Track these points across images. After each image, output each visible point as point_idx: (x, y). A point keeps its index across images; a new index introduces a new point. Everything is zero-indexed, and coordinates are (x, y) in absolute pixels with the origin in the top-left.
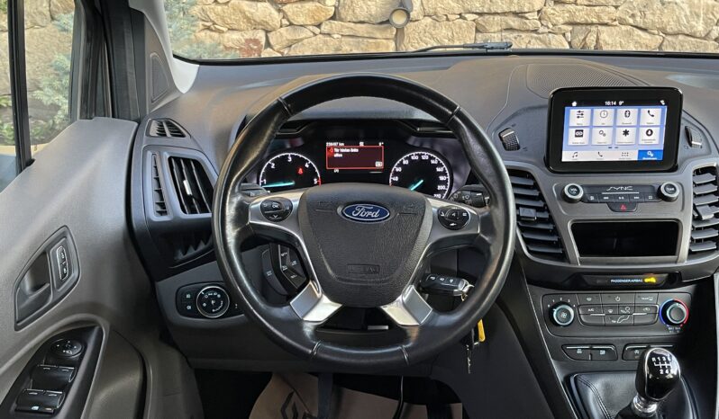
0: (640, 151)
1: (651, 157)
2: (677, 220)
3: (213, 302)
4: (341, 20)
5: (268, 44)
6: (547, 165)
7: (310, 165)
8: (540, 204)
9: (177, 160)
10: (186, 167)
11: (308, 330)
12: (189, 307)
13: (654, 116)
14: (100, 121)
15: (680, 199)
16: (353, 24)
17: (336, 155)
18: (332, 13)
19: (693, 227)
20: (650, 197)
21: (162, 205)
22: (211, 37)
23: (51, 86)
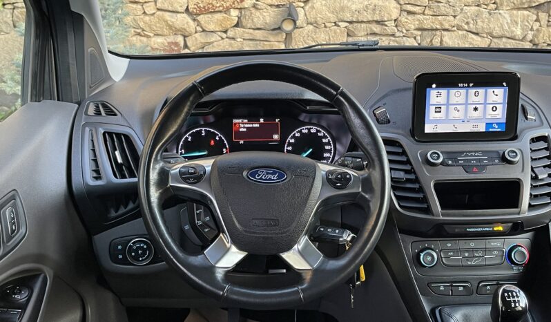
0: (487, 124)
1: (496, 129)
2: (519, 179)
3: (140, 252)
4: (243, 27)
5: (186, 46)
6: (413, 136)
7: (220, 138)
8: (408, 167)
9: (110, 134)
10: (117, 140)
11: (219, 275)
12: (120, 257)
13: (498, 95)
14: (47, 104)
15: (521, 161)
16: (251, 31)
17: (241, 130)
18: (235, 22)
19: (532, 185)
20: (497, 161)
21: (97, 172)
22: (140, 41)
23: (13, 79)
